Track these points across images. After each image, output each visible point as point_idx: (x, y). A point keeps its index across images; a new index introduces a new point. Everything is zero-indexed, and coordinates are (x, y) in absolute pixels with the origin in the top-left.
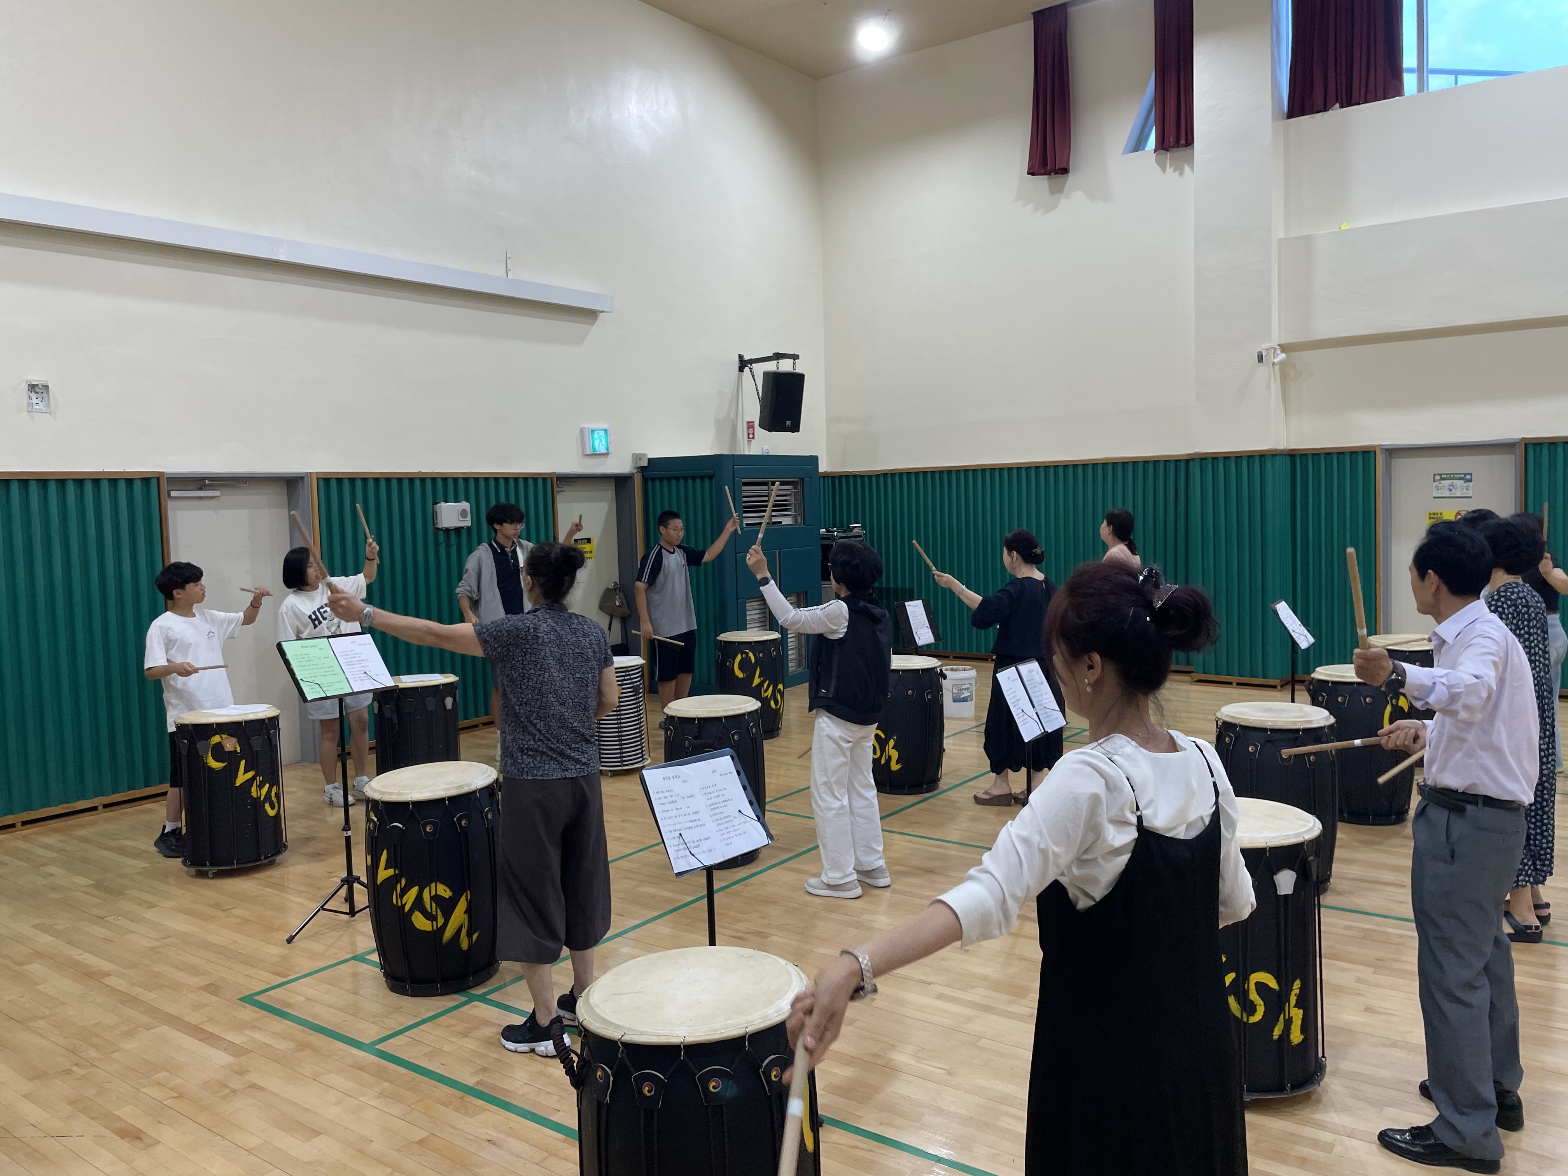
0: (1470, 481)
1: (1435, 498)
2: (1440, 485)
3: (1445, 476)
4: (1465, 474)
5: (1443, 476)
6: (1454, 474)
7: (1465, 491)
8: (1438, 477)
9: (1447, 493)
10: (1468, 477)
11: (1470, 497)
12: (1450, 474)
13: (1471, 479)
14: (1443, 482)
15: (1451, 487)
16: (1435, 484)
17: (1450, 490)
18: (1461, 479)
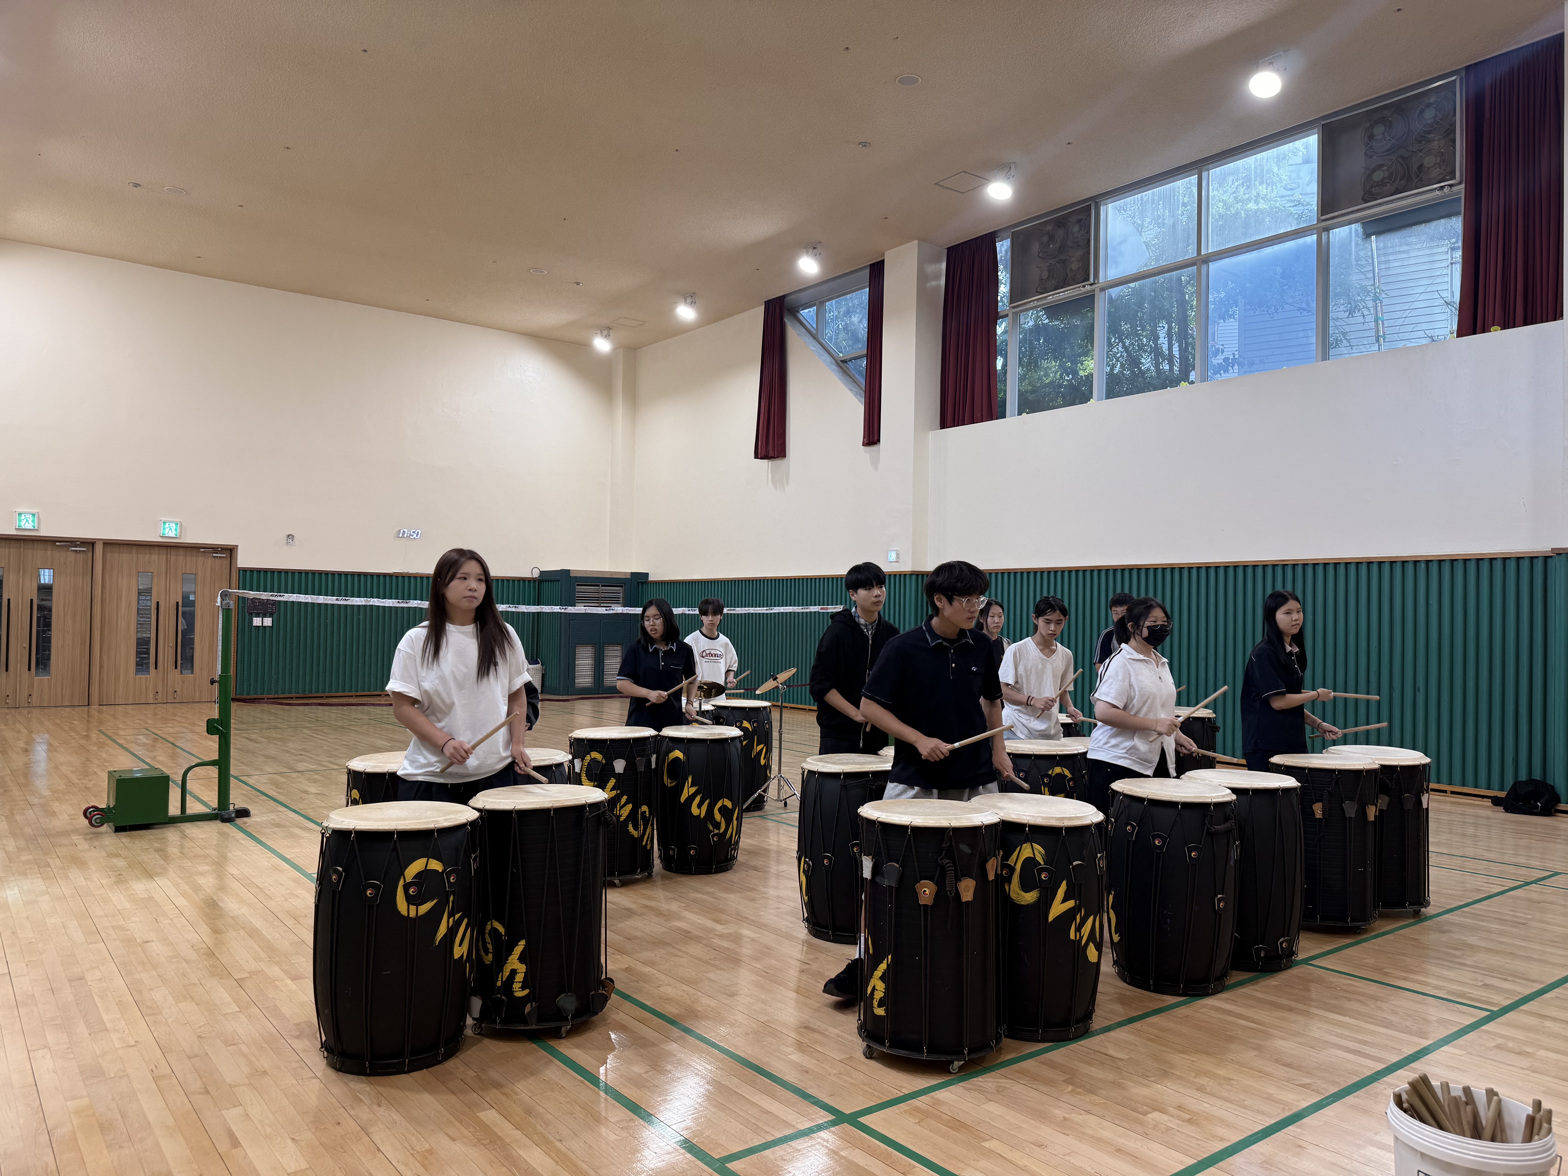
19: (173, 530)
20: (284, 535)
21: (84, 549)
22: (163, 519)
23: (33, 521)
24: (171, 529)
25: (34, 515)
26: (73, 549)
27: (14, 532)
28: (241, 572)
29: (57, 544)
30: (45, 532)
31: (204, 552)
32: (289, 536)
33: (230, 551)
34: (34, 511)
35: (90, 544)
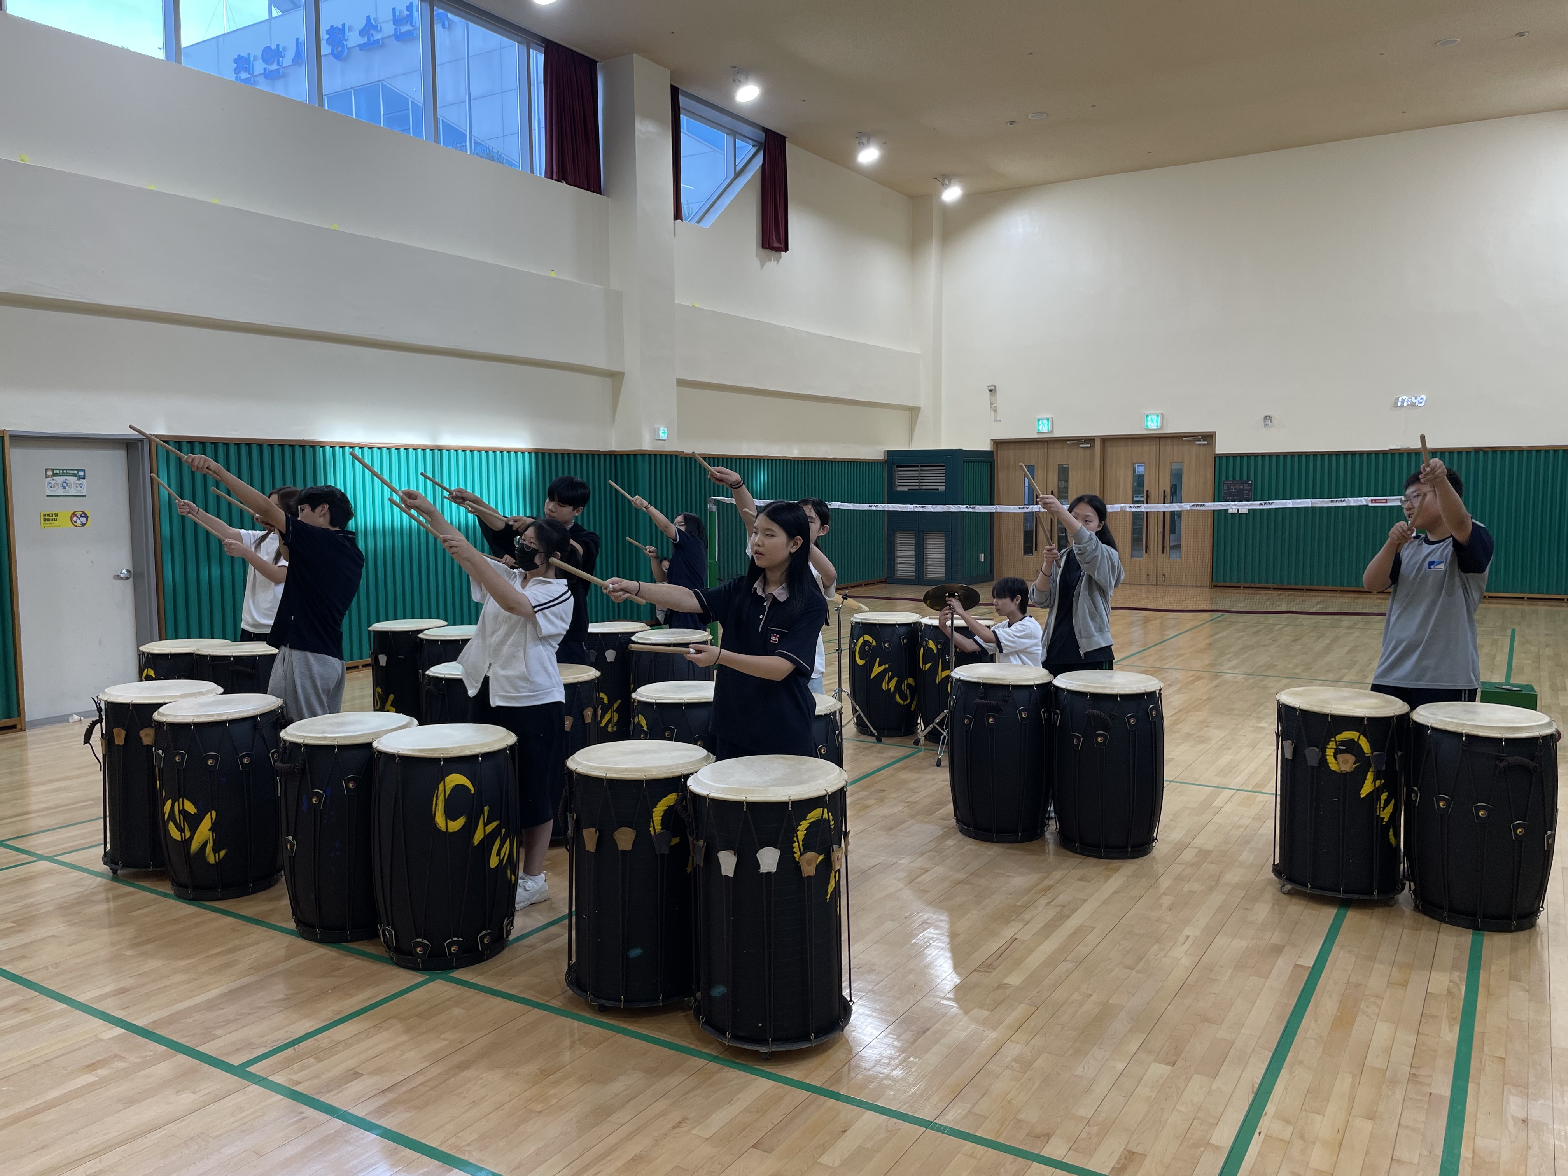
0: (84, 478)
1: (48, 496)
2: (53, 482)
3: (58, 472)
4: (78, 471)
5: (55, 472)
6: (66, 470)
7: (79, 489)
8: (50, 473)
9: (60, 492)
10: (81, 473)
11: (85, 496)
12: (63, 470)
13: (84, 475)
14: (54, 478)
15: (65, 485)
16: (48, 479)
17: (64, 488)
18: (74, 475)
19: (1155, 422)
20: (1264, 416)
21: (1089, 446)
22: (1147, 412)
23: (1048, 425)
24: (1153, 421)
25: (1048, 420)
26: (1081, 446)
27: (1036, 436)
28: (1217, 459)
29: (1068, 442)
30: (1057, 434)
31: (1188, 441)
32: (1266, 417)
33: (1209, 437)
34: (1048, 416)
35: (1090, 440)
